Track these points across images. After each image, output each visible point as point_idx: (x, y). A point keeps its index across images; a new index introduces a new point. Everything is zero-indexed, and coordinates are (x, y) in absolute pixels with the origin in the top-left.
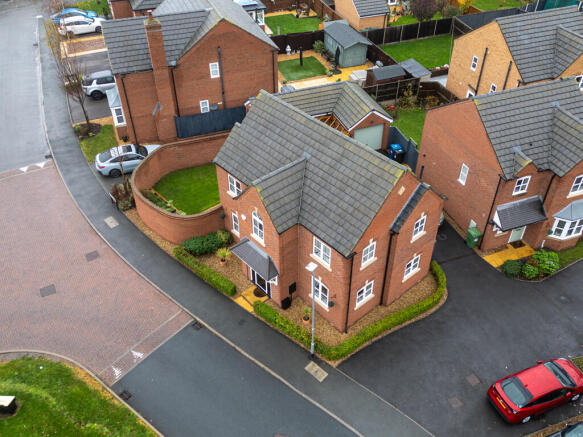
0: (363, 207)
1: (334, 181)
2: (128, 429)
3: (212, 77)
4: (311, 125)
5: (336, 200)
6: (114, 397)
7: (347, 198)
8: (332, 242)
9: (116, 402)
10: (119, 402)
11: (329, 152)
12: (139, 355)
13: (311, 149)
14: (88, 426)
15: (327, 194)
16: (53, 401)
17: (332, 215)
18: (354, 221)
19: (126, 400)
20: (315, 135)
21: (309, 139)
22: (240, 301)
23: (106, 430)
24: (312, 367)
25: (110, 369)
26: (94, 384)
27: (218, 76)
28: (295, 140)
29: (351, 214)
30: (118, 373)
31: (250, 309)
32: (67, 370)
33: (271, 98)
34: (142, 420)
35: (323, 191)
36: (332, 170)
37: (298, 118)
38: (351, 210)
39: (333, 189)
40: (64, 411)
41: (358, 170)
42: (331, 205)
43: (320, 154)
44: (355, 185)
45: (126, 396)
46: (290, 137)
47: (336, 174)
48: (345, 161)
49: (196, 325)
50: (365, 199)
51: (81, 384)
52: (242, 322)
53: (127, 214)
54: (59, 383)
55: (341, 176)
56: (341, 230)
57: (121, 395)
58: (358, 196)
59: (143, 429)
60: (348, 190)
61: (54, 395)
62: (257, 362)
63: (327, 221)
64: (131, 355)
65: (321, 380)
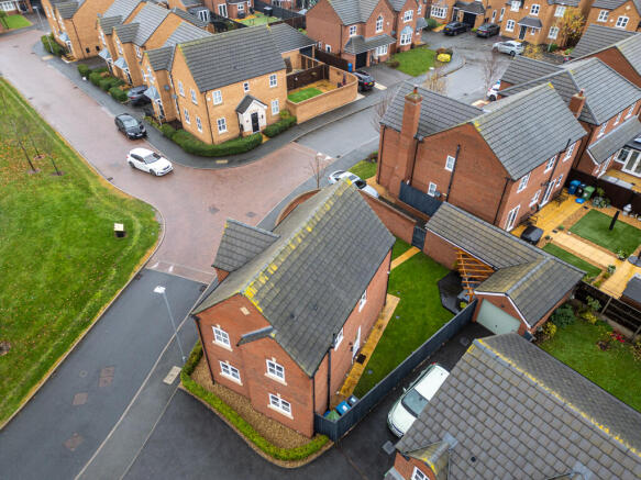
3: (446, 168)
6: (135, 272)
10: (133, 275)
12: (171, 269)
16: (131, 248)
19: (134, 278)
24: (176, 371)
25: (157, 262)
27: (451, 170)
30: (155, 267)
32: (153, 245)
45: (138, 277)
49: (203, 288)
51: (143, 255)
54: (144, 246)
57: (138, 274)
64: (169, 266)
65: (165, 381)
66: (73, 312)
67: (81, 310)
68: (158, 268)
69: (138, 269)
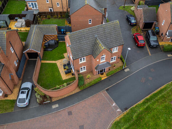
0: (118, 34)
1: (107, 35)
2: (136, 109)
4: (90, 30)
5: (112, 37)
6: (126, 112)
7: (113, 35)
8: (119, 45)
9: (128, 111)
11: (100, 31)
12: (114, 104)
13: (96, 34)
14: (134, 118)
15: (108, 38)
17: (114, 41)
18: (119, 37)
19: (127, 109)
20: (94, 31)
21: (93, 33)
22: (103, 79)
23: (136, 114)
24: (126, 70)
25: (117, 112)
26: (122, 116)
28: (90, 36)
29: (117, 37)
30: (119, 110)
31: (106, 77)
32: (115, 123)
33: (73, 33)
34: (134, 106)
35: (107, 39)
36: (105, 33)
37: (86, 31)
38: (116, 36)
39: (109, 36)
40: (129, 123)
41: (110, 28)
42: (112, 39)
43: (99, 33)
44: (112, 31)
45: (126, 109)
46: (88, 36)
47: (106, 33)
48: (105, 29)
49: (107, 90)
50: (116, 32)
51: (121, 119)
52: (110, 80)
53: (53, 101)
54: (119, 124)
55: (108, 33)
56: (118, 41)
57: (126, 110)
58: (115, 33)
59: (136, 106)
60: (112, 34)
61: (123, 126)
62: (122, 80)
63: (114, 43)
64: (114, 106)
65: (129, 70)
66: (151, 106)
67: (148, 105)
68: (118, 109)
69: (125, 112)
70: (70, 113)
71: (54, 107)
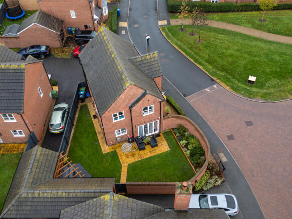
2: (211, 71)
9: (215, 78)
12: (207, 90)
14: (224, 74)
16: (236, 82)
23: (218, 72)
25: (218, 88)
40: (232, 79)
45: (212, 80)
49: (186, 96)
54: (235, 87)
59: (207, 71)
67: (204, 61)
68: (213, 87)
69: (218, 81)
70: (231, 137)
71: (224, 159)
